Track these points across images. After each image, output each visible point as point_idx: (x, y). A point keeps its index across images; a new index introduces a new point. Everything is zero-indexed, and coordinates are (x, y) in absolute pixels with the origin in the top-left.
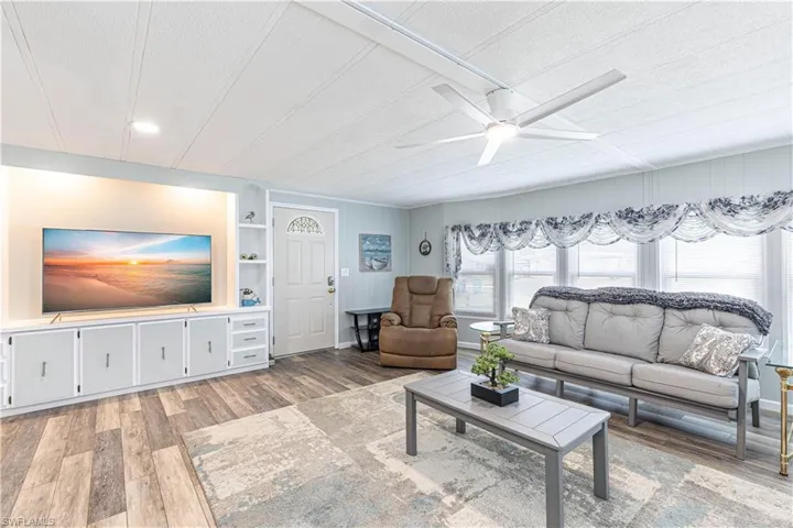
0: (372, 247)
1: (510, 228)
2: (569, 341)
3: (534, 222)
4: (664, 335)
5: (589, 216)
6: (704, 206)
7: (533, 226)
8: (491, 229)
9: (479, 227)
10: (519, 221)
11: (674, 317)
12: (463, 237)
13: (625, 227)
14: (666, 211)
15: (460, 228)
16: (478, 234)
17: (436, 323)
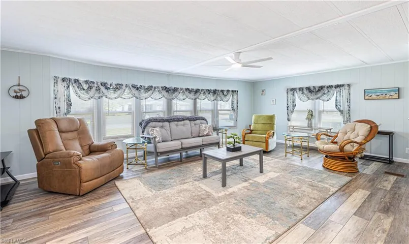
3: (125, 85)
4: (192, 130)
6: (184, 90)
7: (124, 87)
8: (95, 85)
9: (86, 82)
10: (115, 83)
11: (193, 123)
12: (72, 87)
14: (175, 90)
15: (70, 80)
16: (85, 87)
17: (87, 152)
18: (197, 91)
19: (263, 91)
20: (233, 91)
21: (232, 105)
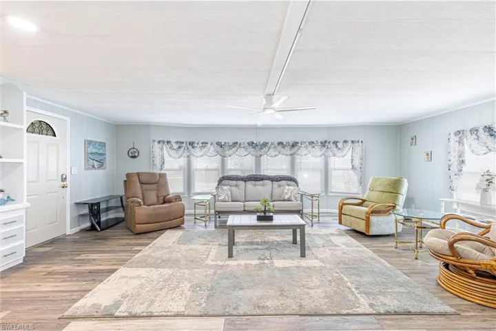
0: (94, 151)
1: (196, 145)
2: (239, 199)
3: (209, 143)
4: (274, 191)
5: (237, 143)
6: (276, 144)
7: (209, 145)
8: (184, 145)
9: (177, 142)
10: (201, 142)
11: (276, 184)
12: (166, 148)
13: (251, 149)
14: (265, 144)
15: (164, 142)
16: (176, 146)
17: (162, 202)
18: (294, 145)
19: (412, 139)
20: (353, 142)
21: (352, 162)
